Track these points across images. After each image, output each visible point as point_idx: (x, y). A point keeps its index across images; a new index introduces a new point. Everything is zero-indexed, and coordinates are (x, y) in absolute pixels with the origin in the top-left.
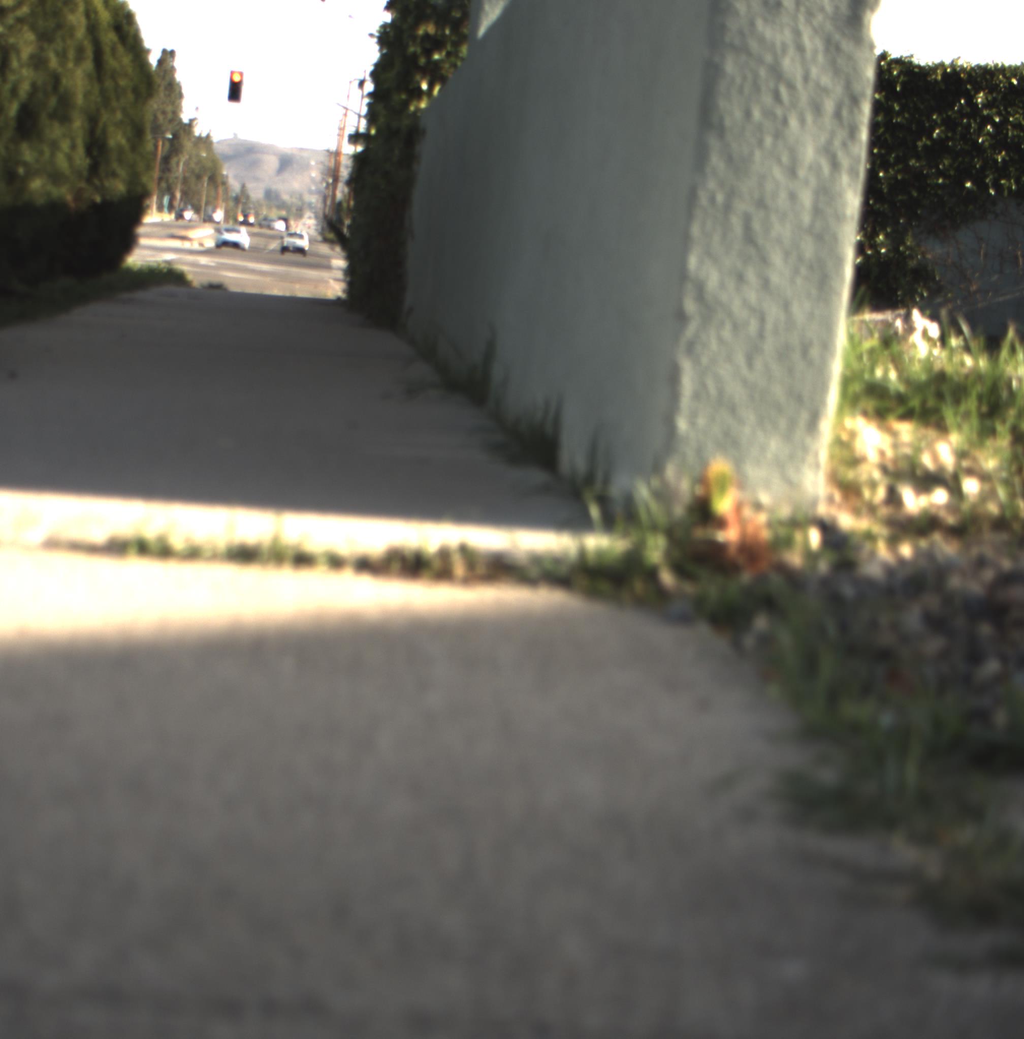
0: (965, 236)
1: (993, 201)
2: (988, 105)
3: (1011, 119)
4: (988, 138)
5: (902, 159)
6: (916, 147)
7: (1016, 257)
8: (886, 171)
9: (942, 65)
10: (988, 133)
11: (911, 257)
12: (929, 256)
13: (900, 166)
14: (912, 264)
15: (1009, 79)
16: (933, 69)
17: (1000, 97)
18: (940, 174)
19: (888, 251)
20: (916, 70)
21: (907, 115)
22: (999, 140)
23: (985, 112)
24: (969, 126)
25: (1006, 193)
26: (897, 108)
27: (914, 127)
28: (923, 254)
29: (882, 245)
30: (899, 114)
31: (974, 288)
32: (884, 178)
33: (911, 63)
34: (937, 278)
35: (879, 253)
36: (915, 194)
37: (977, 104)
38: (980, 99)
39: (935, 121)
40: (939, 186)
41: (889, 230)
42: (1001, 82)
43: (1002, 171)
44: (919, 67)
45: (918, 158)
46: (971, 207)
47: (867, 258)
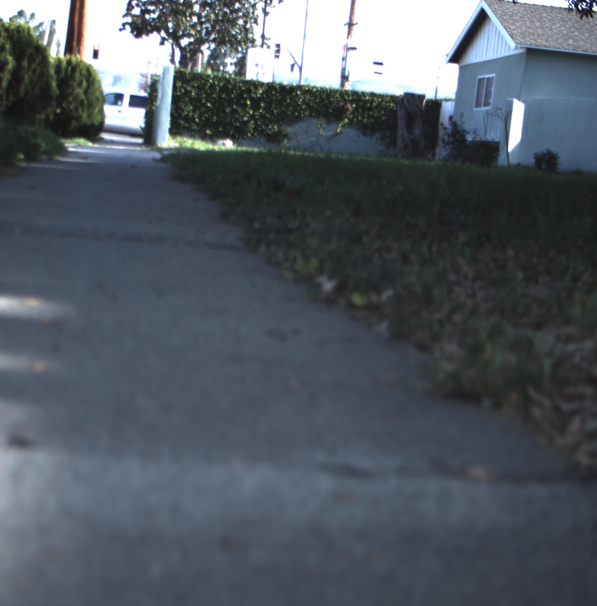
0: (297, 126)
1: (303, 118)
2: (301, 94)
3: (306, 98)
5: (280, 108)
6: (283, 105)
7: (309, 132)
8: (276, 111)
9: (289, 85)
10: (301, 102)
12: (288, 132)
13: (280, 110)
14: (284, 133)
15: (305, 88)
16: (287, 86)
17: (303, 93)
18: (290, 111)
19: (277, 130)
21: (280, 97)
22: (304, 102)
23: (300, 96)
24: (296, 100)
25: (306, 116)
26: (278, 95)
27: (283, 100)
28: (286, 131)
31: (299, 139)
34: (290, 137)
35: (275, 131)
36: (283, 116)
38: (299, 93)
39: (288, 98)
40: (289, 114)
41: (277, 125)
42: (303, 89)
43: (305, 110)
44: (283, 85)
45: (284, 107)
46: (297, 119)
47: (272, 132)
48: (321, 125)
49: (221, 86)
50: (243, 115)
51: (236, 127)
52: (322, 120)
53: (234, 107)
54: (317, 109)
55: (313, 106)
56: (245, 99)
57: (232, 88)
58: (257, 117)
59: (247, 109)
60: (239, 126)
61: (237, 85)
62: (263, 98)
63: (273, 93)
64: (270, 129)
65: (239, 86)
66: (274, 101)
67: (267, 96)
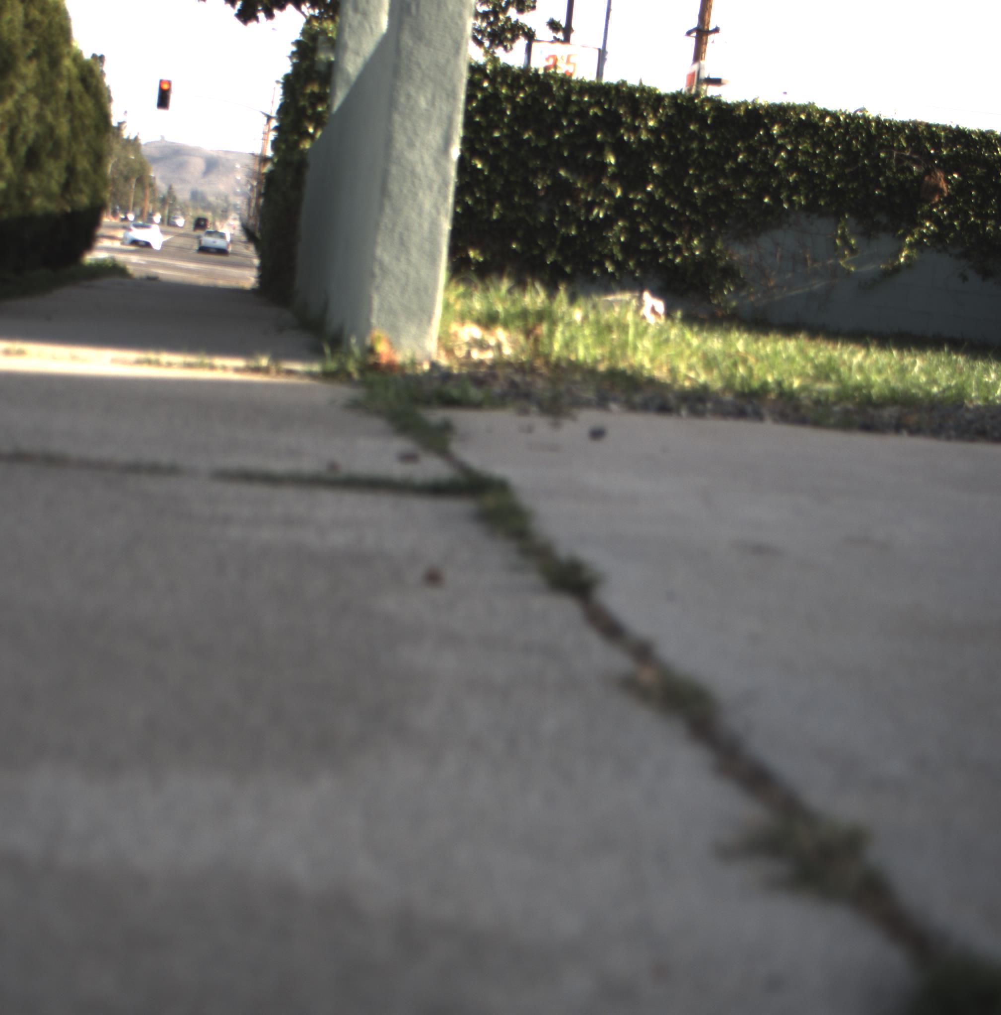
0: (765, 242)
1: (787, 213)
2: (782, 135)
3: (800, 148)
4: (782, 162)
5: (713, 179)
6: (724, 169)
7: (805, 260)
8: (700, 189)
9: (745, 103)
10: (782, 159)
11: (720, 258)
12: (735, 258)
13: (711, 185)
14: (722, 264)
15: (798, 115)
16: (737, 106)
17: (791, 130)
18: (744, 190)
19: (702, 253)
20: (724, 107)
21: (716, 143)
22: (791, 164)
23: (780, 142)
24: (766, 152)
25: (797, 207)
26: (708, 136)
27: (722, 153)
28: (731, 256)
29: (697, 248)
30: (710, 141)
31: (772, 284)
32: (698, 194)
33: (719, 102)
34: (742, 276)
35: (694, 254)
36: (723, 207)
37: (773, 135)
38: (776, 130)
39: (739, 148)
40: (742, 200)
41: (702, 236)
42: (792, 117)
43: (794, 189)
44: (726, 104)
45: (726, 177)
46: (769, 218)
47: (685, 259)
48: (843, 238)
49: (518, 100)
50: (589, 199)
51: (567, 239)
52: (847, 225)
53: (562, 173)
54: (834, 183)
55: (821, 176)
56: (600, 149)
57: (554, 108)
58: (635, 208)
59: (605, 182)
60: (574, 237)
61: (574, 98)
62: (659, 144)
63: (692, 128)
64: (678, 251)
65: (579, 102)
66: (696, 155)
67: (671, 137)
